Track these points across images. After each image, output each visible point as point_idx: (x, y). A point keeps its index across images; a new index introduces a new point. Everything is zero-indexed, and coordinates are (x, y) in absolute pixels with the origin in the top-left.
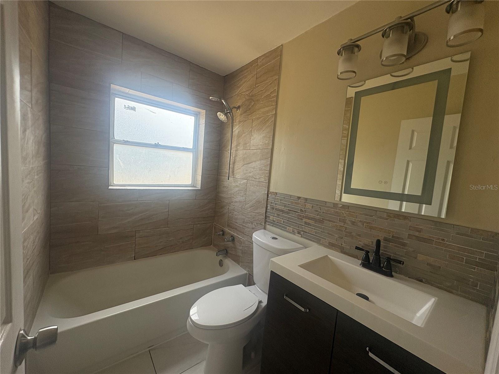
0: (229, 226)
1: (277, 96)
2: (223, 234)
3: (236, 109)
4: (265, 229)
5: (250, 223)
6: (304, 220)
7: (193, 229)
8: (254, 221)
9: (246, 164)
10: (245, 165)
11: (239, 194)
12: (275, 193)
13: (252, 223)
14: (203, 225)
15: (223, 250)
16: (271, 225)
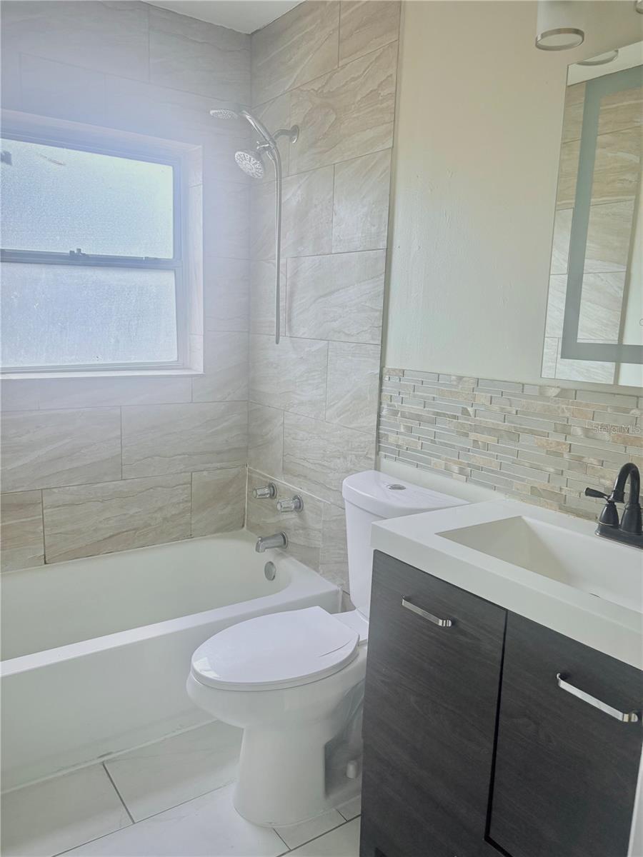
0: (285, 471)
1: (395, 95)
2: (273, 495)
3: (287, 137)
4: (377, 467)
5: (339, 458)
6: (473, 436)
7: (191, 484)
8: (350, 452)
9: (321, 297)
10: (320, 300)
11: (310, 382)
12: (400, 370)
13: (345, 458)
14: (218, 471)
15: (275, 536)
16: (392, 458)
